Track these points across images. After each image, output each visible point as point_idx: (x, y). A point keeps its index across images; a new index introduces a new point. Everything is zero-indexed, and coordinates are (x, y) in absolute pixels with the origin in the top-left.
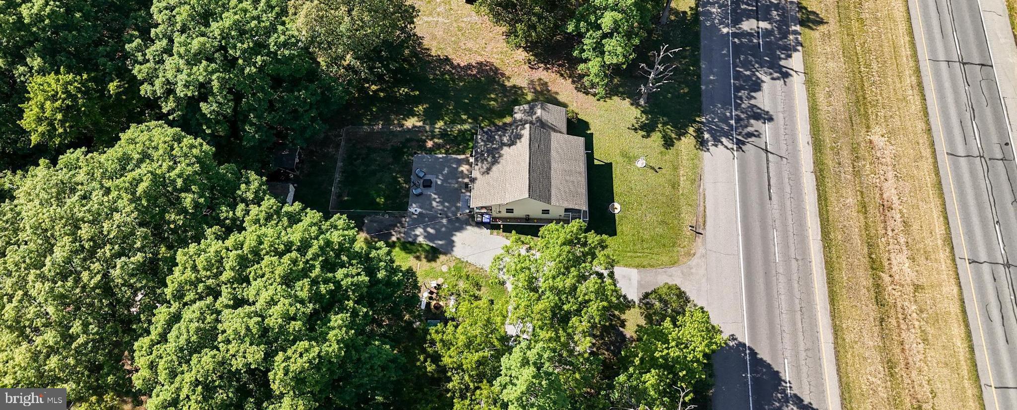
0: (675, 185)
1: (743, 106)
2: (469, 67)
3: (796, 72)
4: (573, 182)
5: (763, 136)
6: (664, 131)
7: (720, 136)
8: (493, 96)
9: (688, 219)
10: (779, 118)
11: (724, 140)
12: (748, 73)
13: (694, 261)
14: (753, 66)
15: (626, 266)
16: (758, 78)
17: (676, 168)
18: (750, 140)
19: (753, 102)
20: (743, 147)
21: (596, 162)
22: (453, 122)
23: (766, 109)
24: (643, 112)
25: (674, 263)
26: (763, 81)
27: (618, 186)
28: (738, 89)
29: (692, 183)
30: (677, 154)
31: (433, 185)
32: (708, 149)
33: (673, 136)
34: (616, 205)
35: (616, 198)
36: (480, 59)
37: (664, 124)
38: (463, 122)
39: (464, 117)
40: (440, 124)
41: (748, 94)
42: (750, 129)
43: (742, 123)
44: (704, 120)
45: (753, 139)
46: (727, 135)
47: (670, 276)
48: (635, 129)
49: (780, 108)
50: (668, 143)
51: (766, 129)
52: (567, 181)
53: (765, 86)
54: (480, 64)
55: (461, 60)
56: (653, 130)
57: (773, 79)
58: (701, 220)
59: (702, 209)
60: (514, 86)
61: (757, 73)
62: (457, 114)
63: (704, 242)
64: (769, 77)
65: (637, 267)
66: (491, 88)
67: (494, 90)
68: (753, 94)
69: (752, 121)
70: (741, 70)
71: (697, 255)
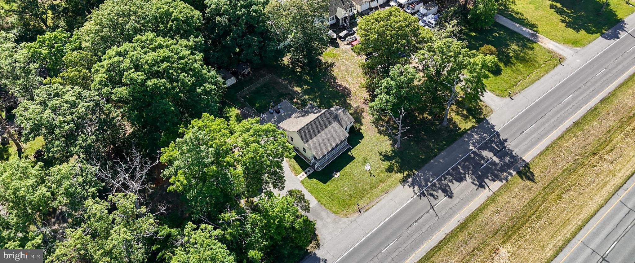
0: (372, 187)
1: (443, 182)
2: (341, 86)
3: (489, 189)
4: (324, 145)
5: (438, 201)
6: (393, 164)
7: (417, 185)
8: (337, 101)
9: (362, 203)
10: (455, 200)
11: (416, 187)
12: (462, 171)
13: (345, 220)
14: (469, 171)
15: (315, 197)
16: (465, 177)
17: (381, 182)
18: (429, 197)
19: (450, 184)
20: (422, 197)
21: (349, 153)
22: (312, 100)
23: (453, 192)
24: (392, 150)
25: (335, 213)
26: (466, 180)
27: (348, 168)
28: (448, 174)
29: (381, 192)
30: (389, 177)
31: (280, 114)
32: (404, 185)
33: (396, 169)
34: (338, 174)
35: (341, 171)
36: (348, 86)
37: (396, 162)
38: (316, 102)
39: (318, 101)
40: (306, 97)
41: (452, 180)
42: (435, 193)
43: (434, 188)
44: (416, 173)
45: (432, 198)
46: (420, 187)
47: (328, 216)
48: (381, 154)
49: (461, 197)
50: (390, 170)
51: (443, 199)
52: (322, 143)
53: (464, 183)
54: (346, 88)
55: (339, 81)
56: (389, 160)
57: (473, 183)
58: (367, 208)
59: (373, 204)
60: (350, 104)
61: (467, 175)
62: (317, 98)
63: (359, 216)
64: (471, 181)
65: (319, 201)
66: (340, 98)
67: (340, 100)
68: (454, 181)
69: (440, 191)
70: (460, 168)
71: (349, 219)
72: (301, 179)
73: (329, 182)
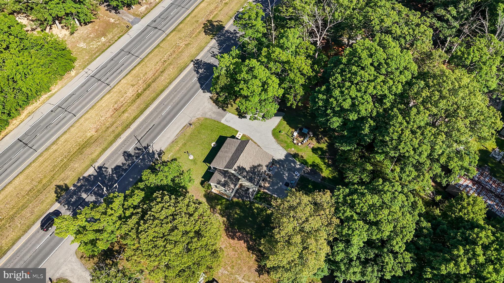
0: (185, 144)
1: (130, 162)
2: (239, 239)
3: (94, 168)
5: (135, 147)
7: (151, 154)
8: (236, 216)
10: (122, 151)
11: (151, 151)
12: (115, 175)
13: (198, 117)
14: (109, 178)
15: (224, 124)
16: (112, 171)
17: (179, 150)
18: (141, 148)
19: (125, 162)
20: (146, 146)
22: (262, 210)
23: (123, 157)
25: (206, 119)
26: (112, 169)
27: (207, 152)
28: (126, 170)
29: (177, 142)
30: (174, 155)
32: (160, 151)
34: (213, 145)
35: (211, 148)
36: (231, 241)
38: (257, 208)
39: (255, 211)
40: (269, 212)
41: (123, 166)
42: (137, 151)
43: (137, 155)
44: (151, 163)
45: (139, 147)
46: (148, 153)
49: (117, 155)
51: (131, 150)
53: (113, 167)
54: (233, 238)
55: (242, 245)
57: (107, 168)
58: (185, 128)
59: (181, 132)
60: (223, 216)
61: (111, 173)
62: (258, 214)
63: (191, 120)
64: (108, 170)
65: (220, 123)
66: (234, 221)
67: (234, 219)
68: (121, 165)
69: (133, 154)
70: (116, 178)
71: (196, 118)
72: (239, 133)
73: (217, 138)
